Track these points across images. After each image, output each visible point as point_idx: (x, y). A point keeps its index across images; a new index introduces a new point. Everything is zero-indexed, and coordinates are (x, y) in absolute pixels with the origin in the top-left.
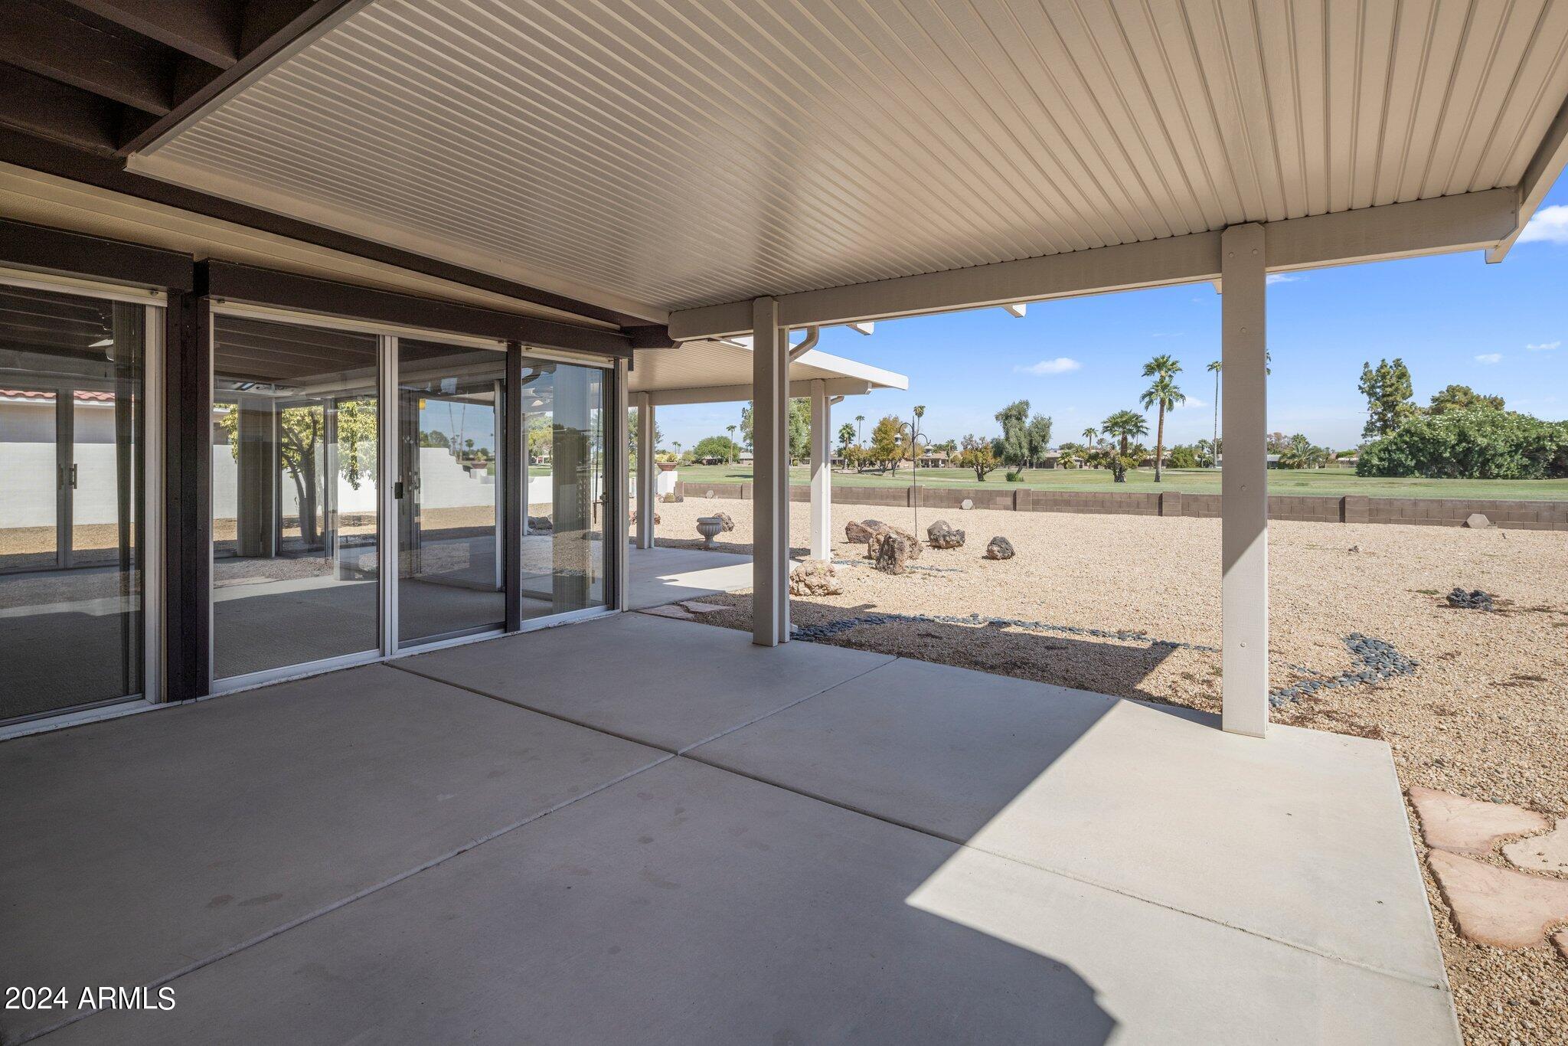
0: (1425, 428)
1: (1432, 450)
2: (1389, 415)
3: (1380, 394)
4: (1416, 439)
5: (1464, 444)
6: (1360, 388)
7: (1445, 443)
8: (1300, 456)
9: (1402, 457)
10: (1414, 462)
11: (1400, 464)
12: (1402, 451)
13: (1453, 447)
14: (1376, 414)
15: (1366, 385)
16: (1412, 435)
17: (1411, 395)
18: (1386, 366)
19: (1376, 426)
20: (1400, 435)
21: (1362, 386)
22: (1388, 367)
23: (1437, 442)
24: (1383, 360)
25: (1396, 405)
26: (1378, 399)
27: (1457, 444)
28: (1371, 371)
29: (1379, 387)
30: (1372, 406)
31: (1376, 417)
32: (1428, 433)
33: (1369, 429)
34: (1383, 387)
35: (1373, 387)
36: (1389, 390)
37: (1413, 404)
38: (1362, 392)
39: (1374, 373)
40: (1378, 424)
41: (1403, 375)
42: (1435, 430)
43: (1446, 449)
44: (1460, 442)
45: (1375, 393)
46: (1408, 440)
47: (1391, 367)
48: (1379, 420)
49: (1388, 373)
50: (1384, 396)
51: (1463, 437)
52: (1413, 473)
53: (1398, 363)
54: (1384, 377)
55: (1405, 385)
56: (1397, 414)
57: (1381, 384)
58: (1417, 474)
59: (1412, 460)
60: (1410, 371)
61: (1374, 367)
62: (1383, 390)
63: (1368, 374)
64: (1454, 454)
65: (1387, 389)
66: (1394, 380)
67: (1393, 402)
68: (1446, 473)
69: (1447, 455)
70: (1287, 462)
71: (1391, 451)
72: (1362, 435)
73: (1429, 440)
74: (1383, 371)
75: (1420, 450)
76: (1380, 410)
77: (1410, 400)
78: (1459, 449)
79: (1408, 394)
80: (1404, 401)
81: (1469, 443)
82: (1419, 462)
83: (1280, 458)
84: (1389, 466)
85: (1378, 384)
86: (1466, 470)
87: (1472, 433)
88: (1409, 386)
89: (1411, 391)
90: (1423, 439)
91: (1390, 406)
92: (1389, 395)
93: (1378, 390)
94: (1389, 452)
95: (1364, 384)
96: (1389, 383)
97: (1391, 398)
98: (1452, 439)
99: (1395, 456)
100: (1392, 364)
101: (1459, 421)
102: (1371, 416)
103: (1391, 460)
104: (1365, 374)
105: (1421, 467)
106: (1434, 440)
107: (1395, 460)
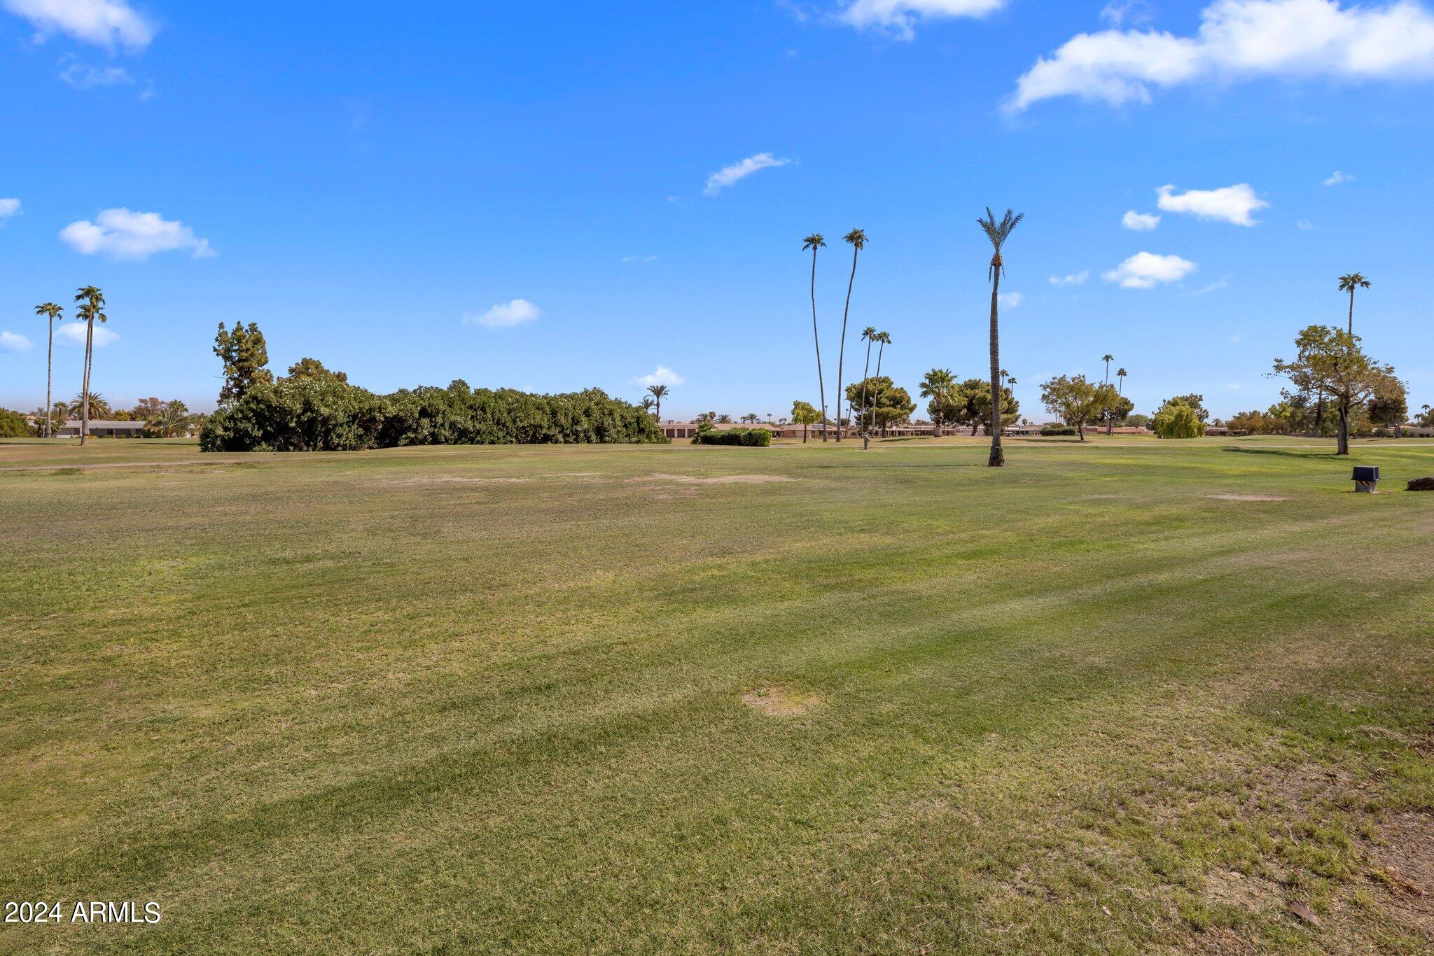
0: (272, 395)
1: (278, 420)
2: (246, 382)
3: (237, 358)
4: (262, 406)
5: (309, 414)
6: (215, 350)
7: (291, 412)
8: (167, 423)
9: (249, 426)
10: (261, 432)
11: (247, 434)
12: (249, 420)
13: (299, 416)
14: (232, 380)
15: (221, 348)
16: (259, 402)
17: (266, 362)
18: (242, 329)
19: (232, 393)
20: (247, 402)
21: (217, 348)
22: (244, 330)
23: (284, 412)
24: (239, 323)
25: (253, 371)
26: (233, 364)
27: (303, 414)
28: (226, 333)
29: (235, 351)
30: (228, 370)
31: (232, 383)
32: (274, 401)
33: (225, 395)
34: (240, 351)
35: (228, 350)
36: (244, 354)
37: (268, 371)
38: (218, 355)
39: (230, 335)
40: (234, 390)
41: (258, 341)
42: (281, 397)
43: (292, 418)
44: (305, 411)
45: (231, 357)
46: (254, 407)
47: (247, 331)
48: (236, 386)
49: (244, 337)
50: (240, 360)
51: (308, 406)
52: (259, 444)
53: (253, 327)
54: (239, 341)
55: (260, 351)
56: (253, 381)
57: (237, 347)
58: (264, 445)
59: (258, 430)
60: (265, 337)
61: (230, 328)
62: (239, 354)
63: (224, 336)
64: (299, 423)
65: (242, 353)
66: (250, 345)
67: (249, 368)
68: (292, 444)
69: (293, 424)
70: (152, 430)
71: (236, 419)
72: (218, 401)
73: (276, 407)
74: (238, 334)
75: (268, 419)
76: (236, 375)
77: (265, 367)
78: (304, 418)
79: (263, 360)
80: (261, 368)
81: (313, 412)
82: (266, 432)
83: (146, 425)
84: (234, 436)
85: (234, 348)
86: (310, 440)
87: (316, 402)
88: (264, 353)
89: (266, 358)
90: (269, 407)
91: (246, 372)
92: (244, 361)
93: (234, 354)
94: (235, 420)
95: (219, 346)
96: (244, 348)
97: (246, 364)
98: (298, 408)
99: (241, 426)
100: (248, 328)
101: (305, 388)
102: (227, 381)
103: (237, 430)
104: (220, 335)
105: (267, 437)
106: (280, 408)
107: (241, 430)
